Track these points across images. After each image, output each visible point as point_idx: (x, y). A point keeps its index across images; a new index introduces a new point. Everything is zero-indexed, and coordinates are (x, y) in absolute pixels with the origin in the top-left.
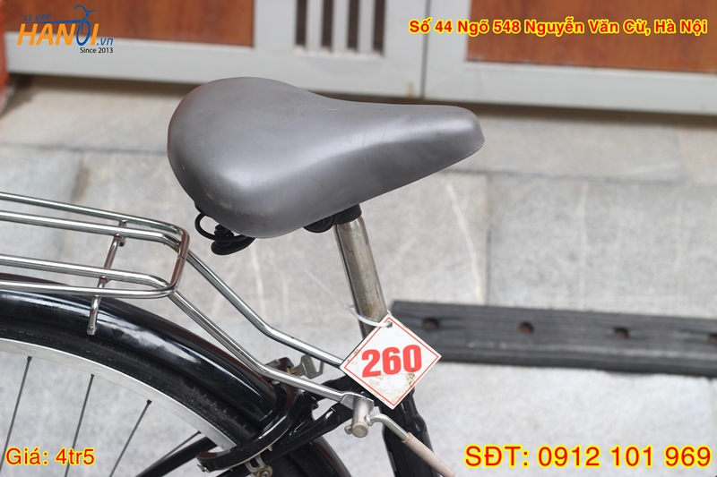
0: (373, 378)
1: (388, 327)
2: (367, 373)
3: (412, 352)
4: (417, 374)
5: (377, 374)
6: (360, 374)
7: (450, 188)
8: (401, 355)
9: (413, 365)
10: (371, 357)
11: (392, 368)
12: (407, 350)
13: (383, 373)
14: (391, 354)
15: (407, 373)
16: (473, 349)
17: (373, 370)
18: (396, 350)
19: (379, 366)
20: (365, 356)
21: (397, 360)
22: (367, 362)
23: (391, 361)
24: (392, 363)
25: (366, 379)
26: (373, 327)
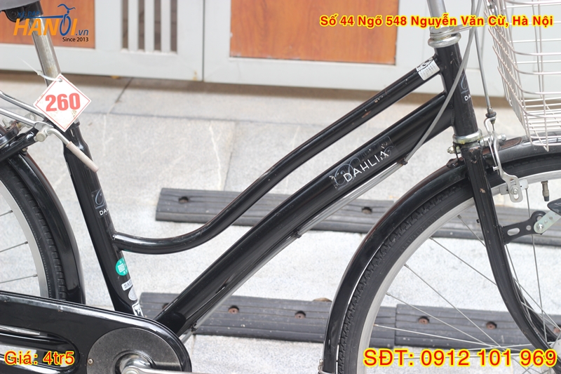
0: (52, 112)
1: (60, 81)
2: (49, 109)
3: (74, 97)
4: (78, 111)
5: (55, 109)
6: (45, 109)
7: (210, 129)
8: (68, 99)
9: (75, 105)
10: (51, 99)
11: (63, 106)
12: (71, 96)
13: (58, 109)
14: (62, 98)
15: (72, 110)
16: (208, 214)
17: (52, 107)
18: (65, 96)
19: (55, 105)
20: (47, 99)
21: (65, 101)
22: (48, 102)
23: (63, 102)
24: (63, 103)
25: (49, 113)
26: (51, 81)
